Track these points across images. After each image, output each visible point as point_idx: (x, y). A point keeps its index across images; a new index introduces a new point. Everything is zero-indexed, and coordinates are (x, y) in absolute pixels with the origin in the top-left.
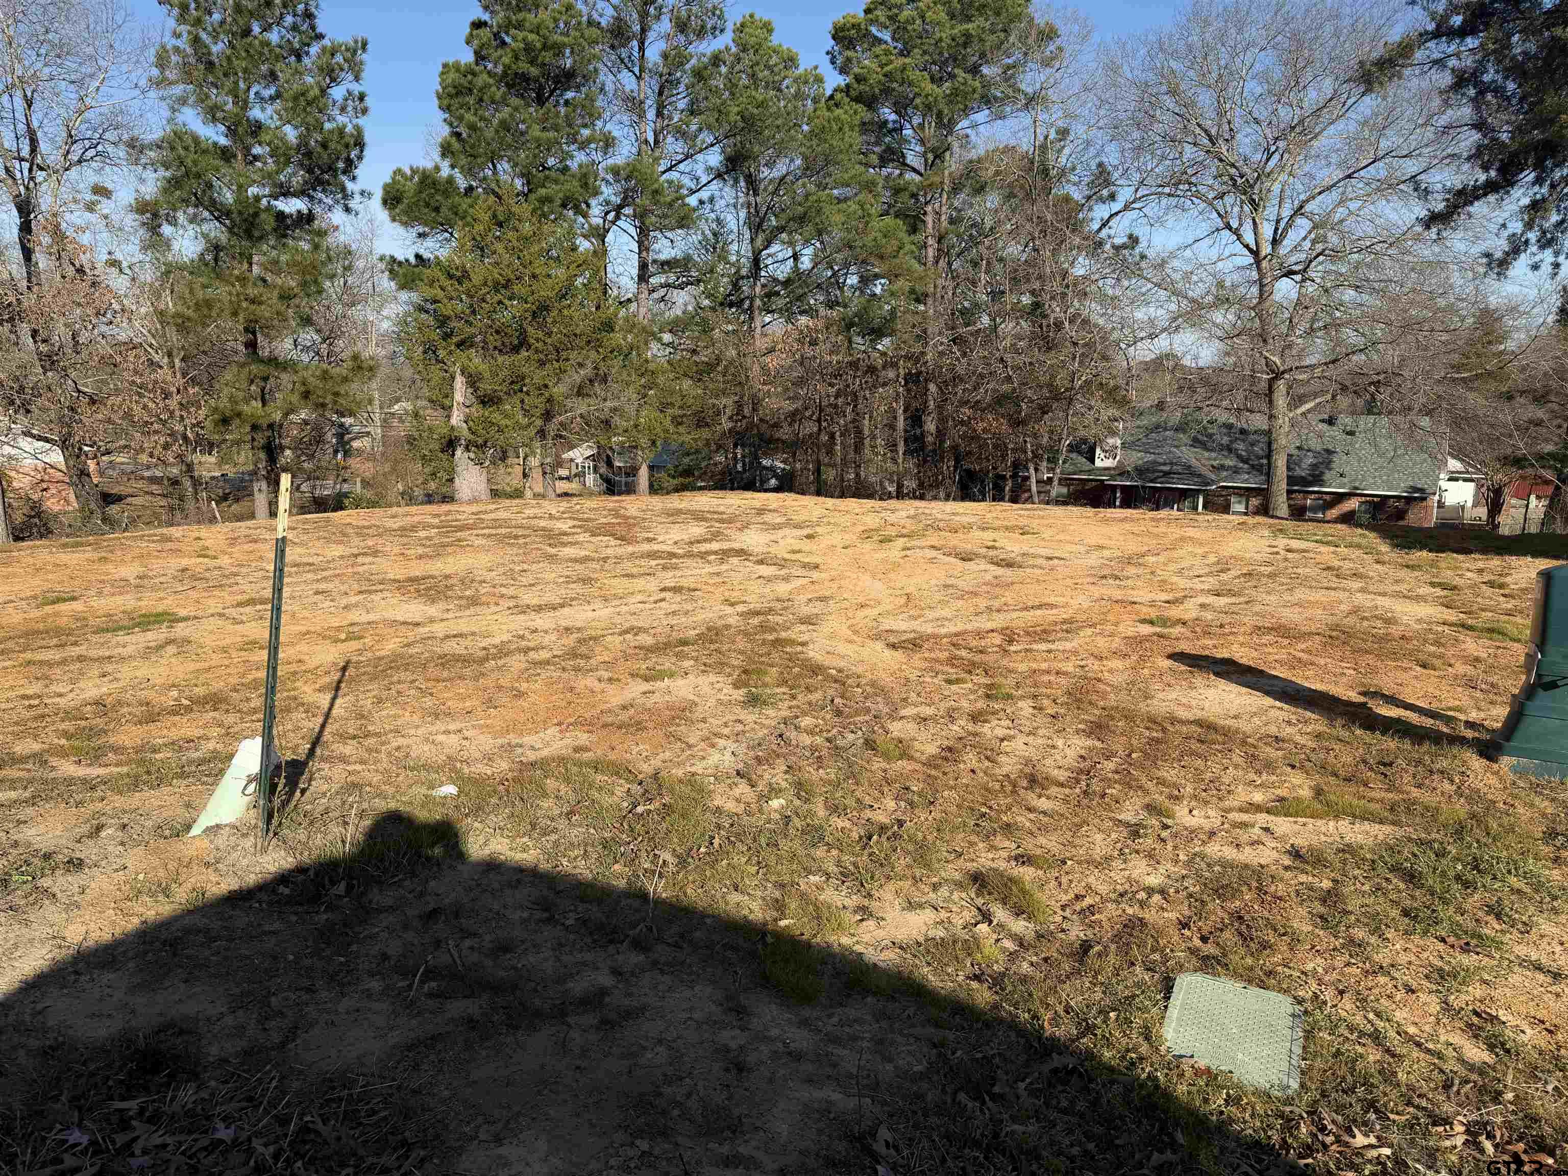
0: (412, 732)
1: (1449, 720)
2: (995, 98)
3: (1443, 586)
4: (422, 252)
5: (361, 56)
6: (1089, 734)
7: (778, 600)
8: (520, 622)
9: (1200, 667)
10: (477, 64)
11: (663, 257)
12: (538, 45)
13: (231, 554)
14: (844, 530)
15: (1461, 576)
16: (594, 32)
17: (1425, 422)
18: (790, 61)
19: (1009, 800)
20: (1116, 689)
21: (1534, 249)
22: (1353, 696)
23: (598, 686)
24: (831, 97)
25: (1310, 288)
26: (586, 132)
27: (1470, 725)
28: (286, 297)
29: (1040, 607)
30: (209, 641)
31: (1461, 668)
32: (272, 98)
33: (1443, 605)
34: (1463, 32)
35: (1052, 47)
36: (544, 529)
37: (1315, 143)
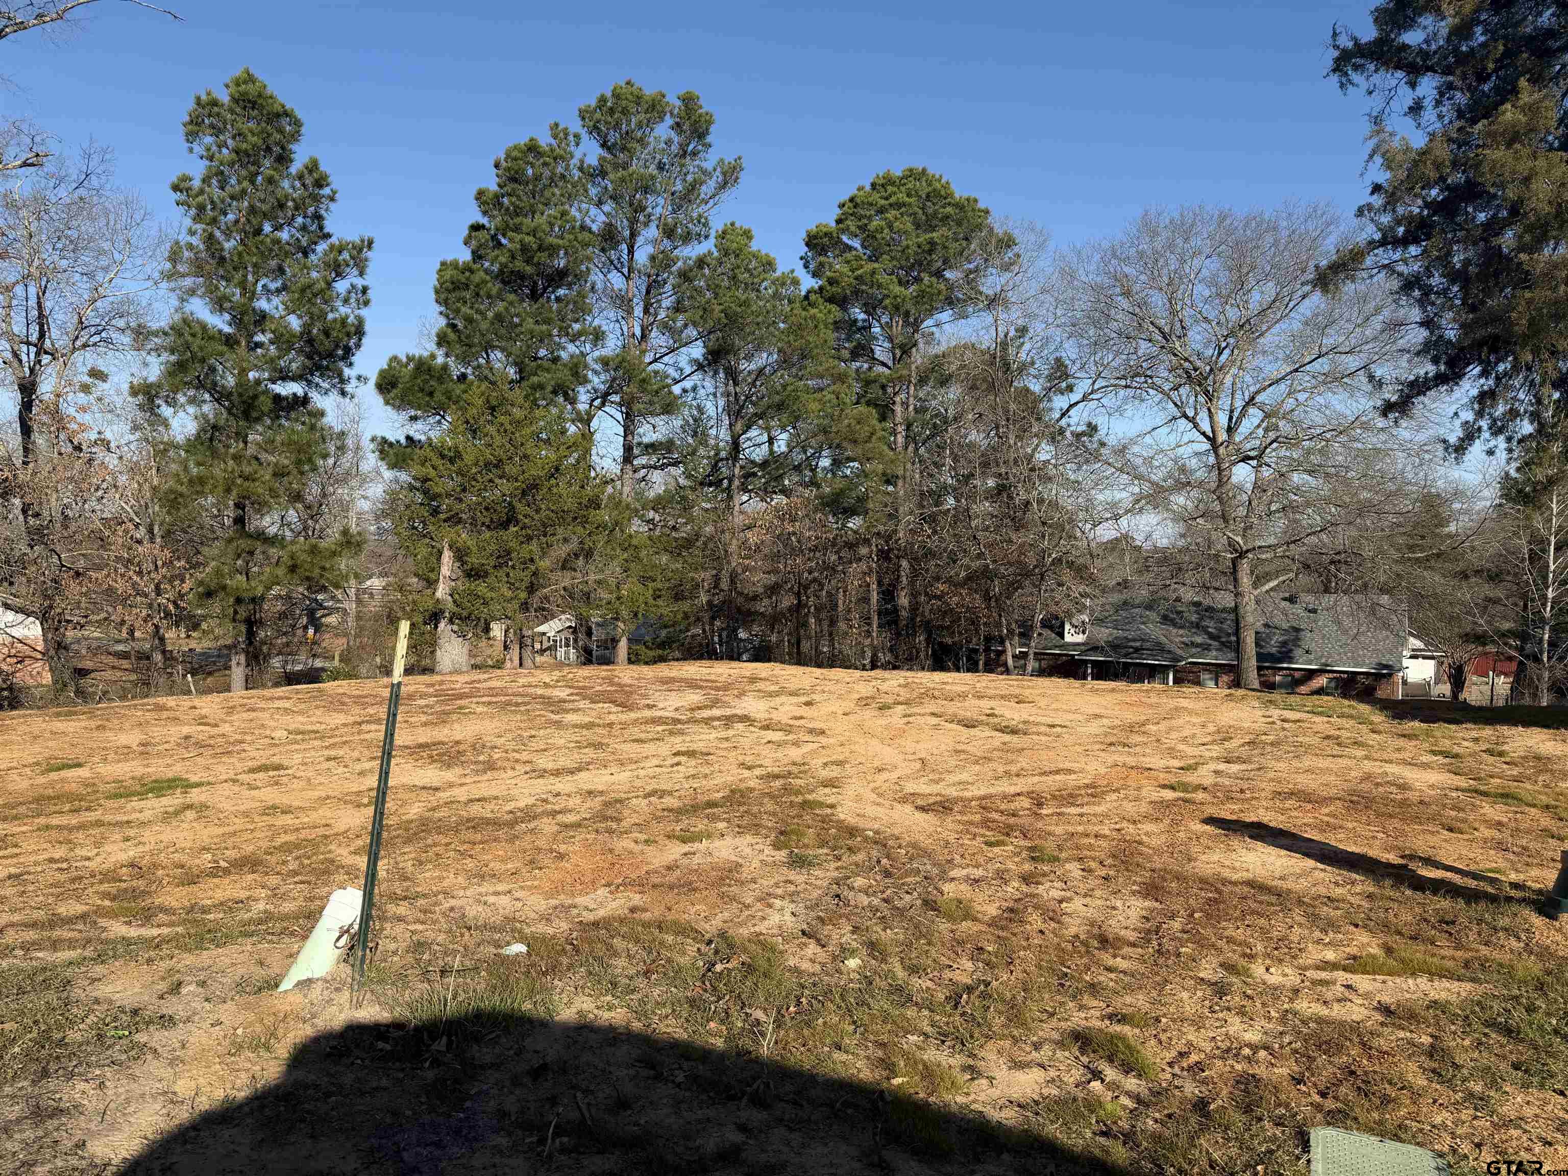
0: (461, 893)
1: (1493, 881)
2: (958, 300)
3: (1446, 754)
4: (411, 433)
5: (366, 253)
6: (1146, 897)
7: (794, 764)
8: (541, 786)
9: (1235, 831)
10: (474, 262)
11: (646, 440)
12: (535, 246)
13: (231, 722)
14: (840, 697)
15: (1459, 745)
16: (586, 236)
17: (1385, 599)
18: (769, 265)
19: (1085, 960)
20: (1157, 851)
21: (1486, 435)
22: (1392, 858)
23: (637, 848)
24: (806, 297)
25: (1266, 472)
26: (577, 327)
27: (1515, 886)
28: (279, 474)
29: (1058, 772)
30: (227, 806)
31: (1487, 833)
32: (278, 291)
33: (1450, 771)
34: (1404, 242)
35: (1010, 255)
36: (542, 697)
37: (1261, 340)
